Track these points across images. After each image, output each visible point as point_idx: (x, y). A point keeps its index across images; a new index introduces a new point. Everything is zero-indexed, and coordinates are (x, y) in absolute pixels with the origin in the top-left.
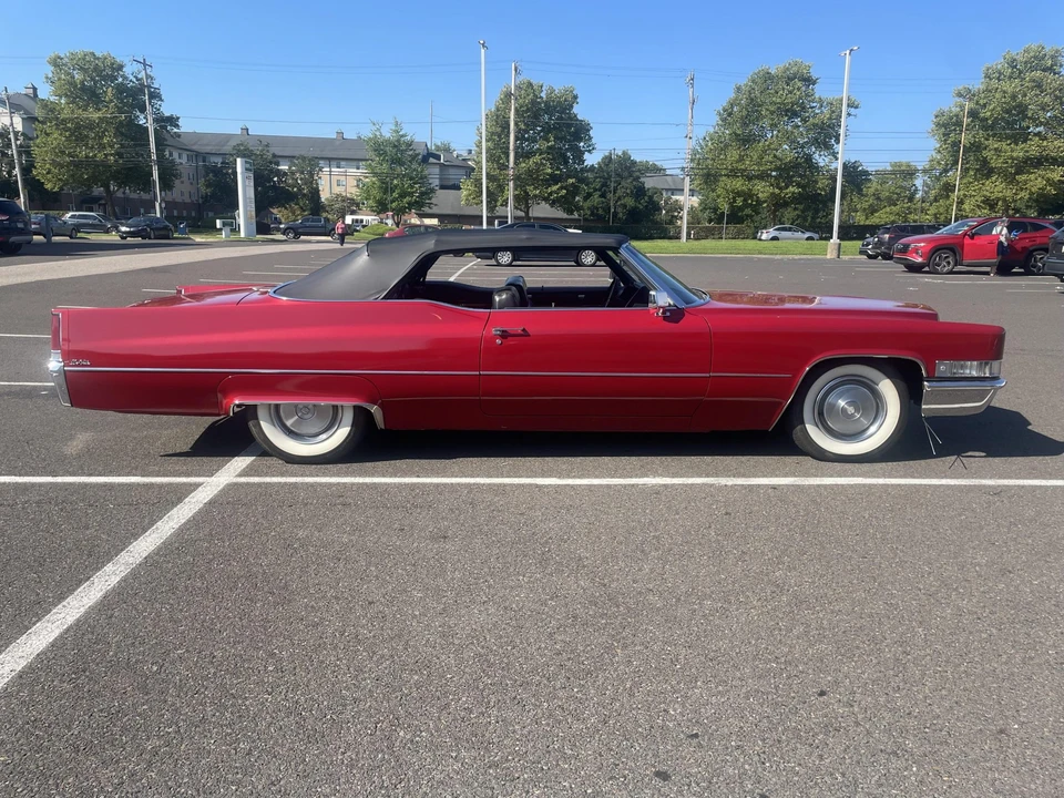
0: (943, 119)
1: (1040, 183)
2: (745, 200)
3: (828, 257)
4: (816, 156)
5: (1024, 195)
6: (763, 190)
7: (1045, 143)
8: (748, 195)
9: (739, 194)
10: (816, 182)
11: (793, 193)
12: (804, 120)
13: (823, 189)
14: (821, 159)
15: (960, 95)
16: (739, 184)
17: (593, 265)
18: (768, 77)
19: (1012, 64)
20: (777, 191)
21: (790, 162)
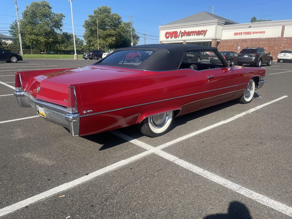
0: (87, 23)
1: (111, 41)
2: (36, 42)
3: (75, 59)
4: (56, 30)
5: (107, 43)
6: (42, 39)
7: (110, 31)
8: (37, 41)
9: (34, 40)
10: (58, 38)
11: (52, 41)
12: (51, 19)
13: (60, 40)
14: (57, 31)
15: (90, 17)
16: (33, 37)
17: (16, 62)
18: (37, 4)
19: (100, 10)
20: (47, 40)
21: (49, 31)
